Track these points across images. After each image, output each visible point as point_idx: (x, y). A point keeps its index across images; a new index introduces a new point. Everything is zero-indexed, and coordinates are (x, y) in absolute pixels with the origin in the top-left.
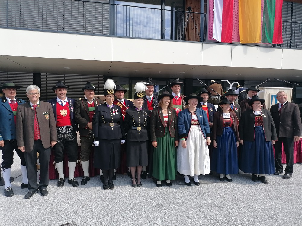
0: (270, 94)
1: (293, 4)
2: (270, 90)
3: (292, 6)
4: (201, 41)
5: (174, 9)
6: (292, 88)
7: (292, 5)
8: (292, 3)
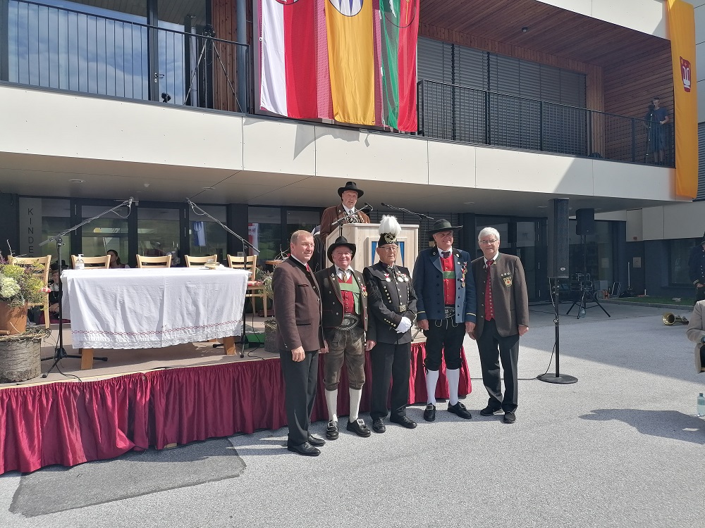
0: (367, 240)
1: (456, 48)
2: (367, 231)
3: (453, 51)
4: (239, 111)
5: (193, 31)
6: (418, 226)
7: (453, 48)
8: (453, 45)
